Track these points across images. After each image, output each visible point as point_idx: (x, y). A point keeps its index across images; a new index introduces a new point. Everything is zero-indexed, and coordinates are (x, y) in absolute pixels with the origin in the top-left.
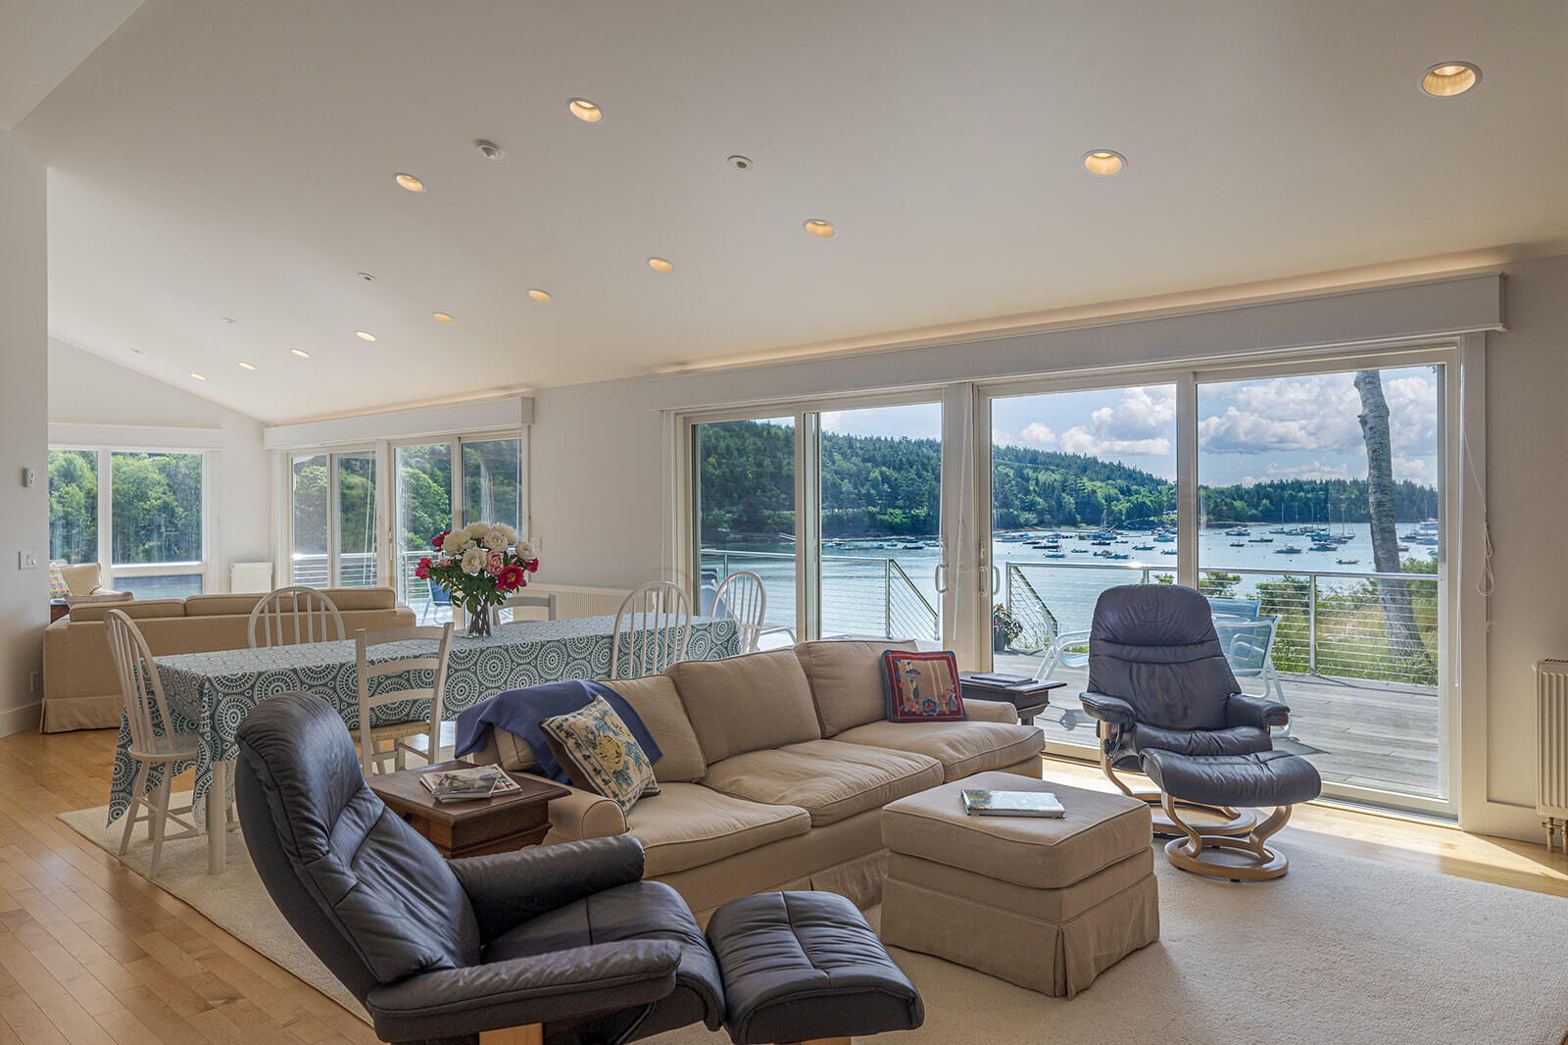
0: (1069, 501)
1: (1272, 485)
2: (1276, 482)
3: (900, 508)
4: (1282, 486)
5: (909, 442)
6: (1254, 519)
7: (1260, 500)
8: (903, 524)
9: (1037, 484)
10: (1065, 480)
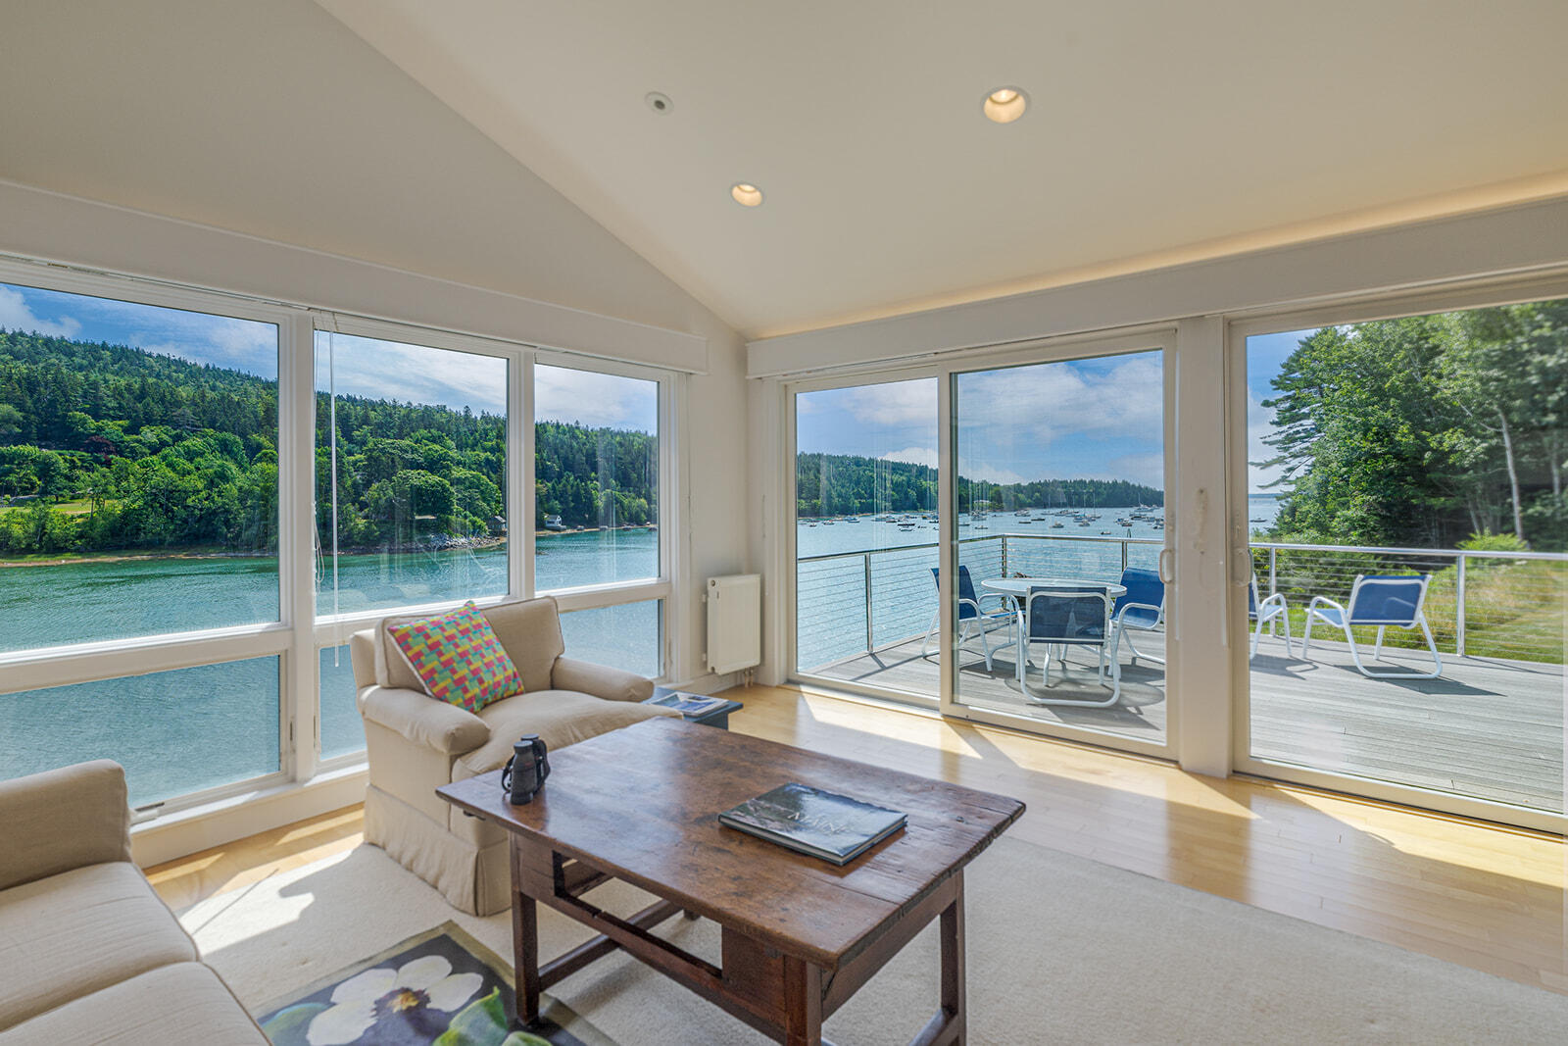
0: (913, 494)
1: (1040, 483)
2: (1042, 481)
3: (804, 499)
4: (1046, 484)
5: (806, 455)
6: (1030, 506)
7: (1033, 493)
8: (805, 510)
9: (892, 483)
10: (910, 480)
